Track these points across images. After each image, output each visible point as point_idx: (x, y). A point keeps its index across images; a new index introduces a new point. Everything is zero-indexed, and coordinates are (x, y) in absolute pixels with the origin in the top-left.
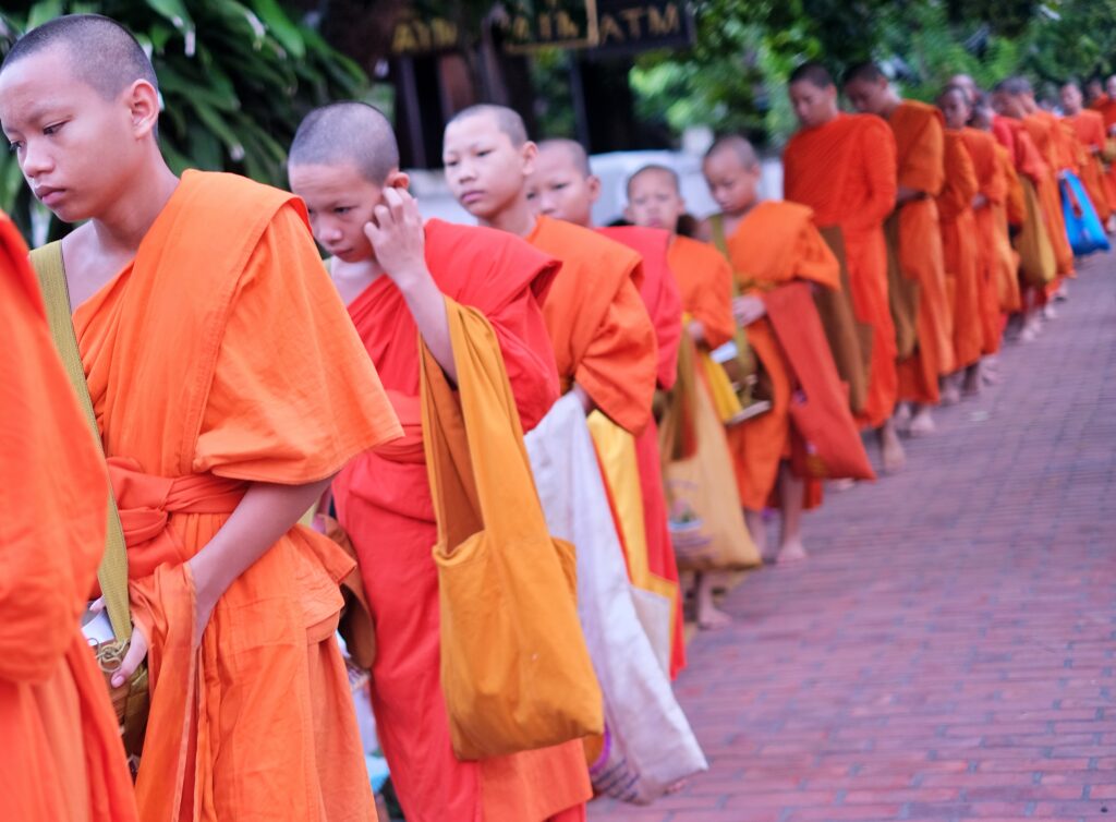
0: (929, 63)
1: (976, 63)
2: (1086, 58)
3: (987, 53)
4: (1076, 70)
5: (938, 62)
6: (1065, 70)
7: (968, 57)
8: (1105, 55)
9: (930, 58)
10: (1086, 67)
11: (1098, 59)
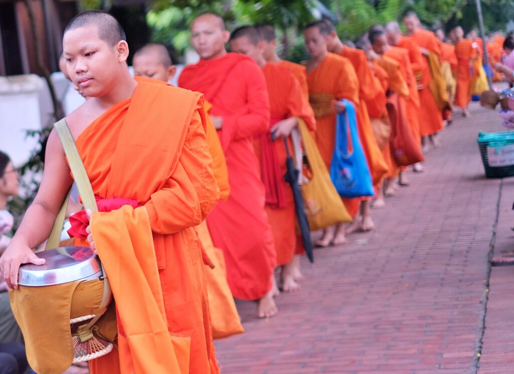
0: (343, 11)
1: (373, 11)
2: (445, 8)
3: (380, 4)
4: (440, 16)
5: (348, 9)
6: (431, 16)
7: (368, 6)
8: (459, 7)
9: (343, 7)
10: (446, 14)
11: (454, 9)
